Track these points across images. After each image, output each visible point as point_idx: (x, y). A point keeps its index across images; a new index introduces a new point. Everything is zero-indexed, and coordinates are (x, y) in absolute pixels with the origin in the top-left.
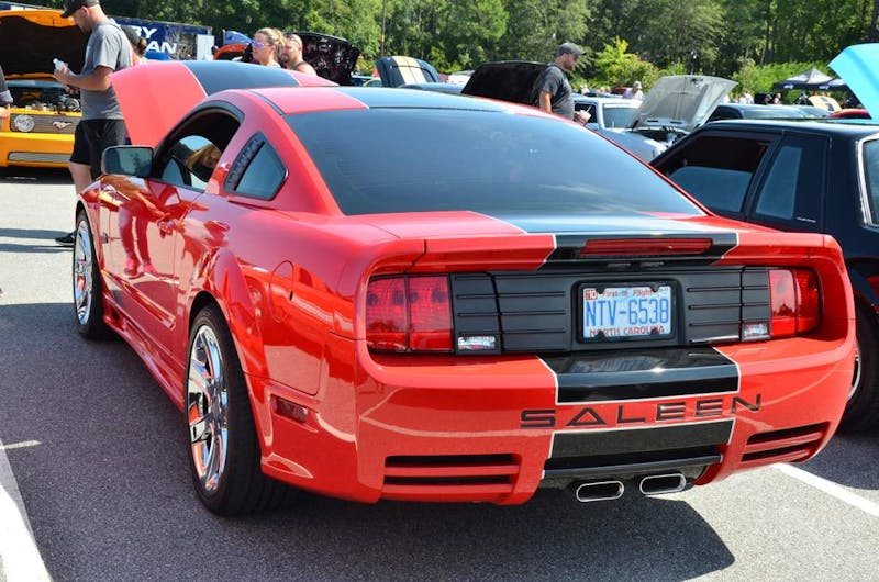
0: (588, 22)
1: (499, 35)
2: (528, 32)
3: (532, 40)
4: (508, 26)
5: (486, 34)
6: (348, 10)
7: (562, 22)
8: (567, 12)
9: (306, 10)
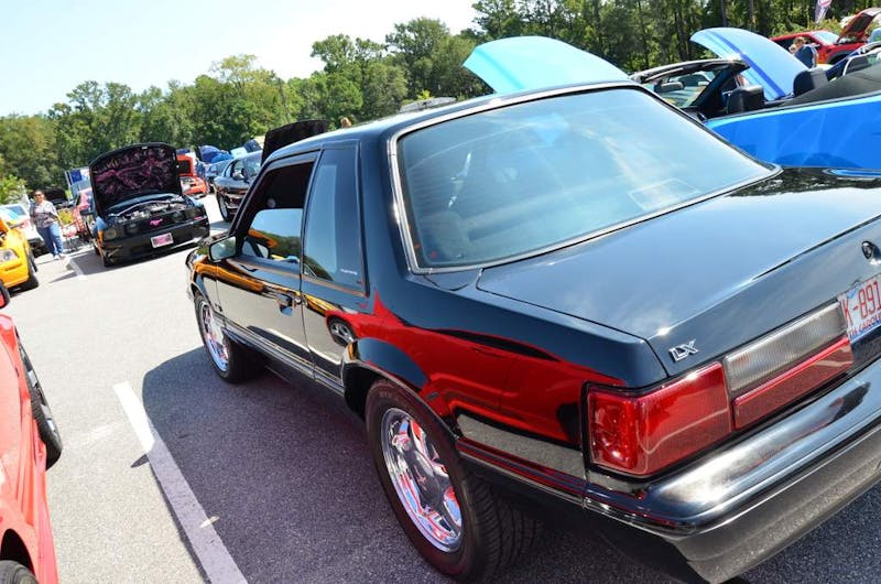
0: (408, 86)
1: (360, 106)
2: (376, 99)
3: (379, 103)
4: (364, 99)
5: (353, 106)
6: (272, 115)
7: (393, 89)
8: (394, 84)
9: (249, 121)
